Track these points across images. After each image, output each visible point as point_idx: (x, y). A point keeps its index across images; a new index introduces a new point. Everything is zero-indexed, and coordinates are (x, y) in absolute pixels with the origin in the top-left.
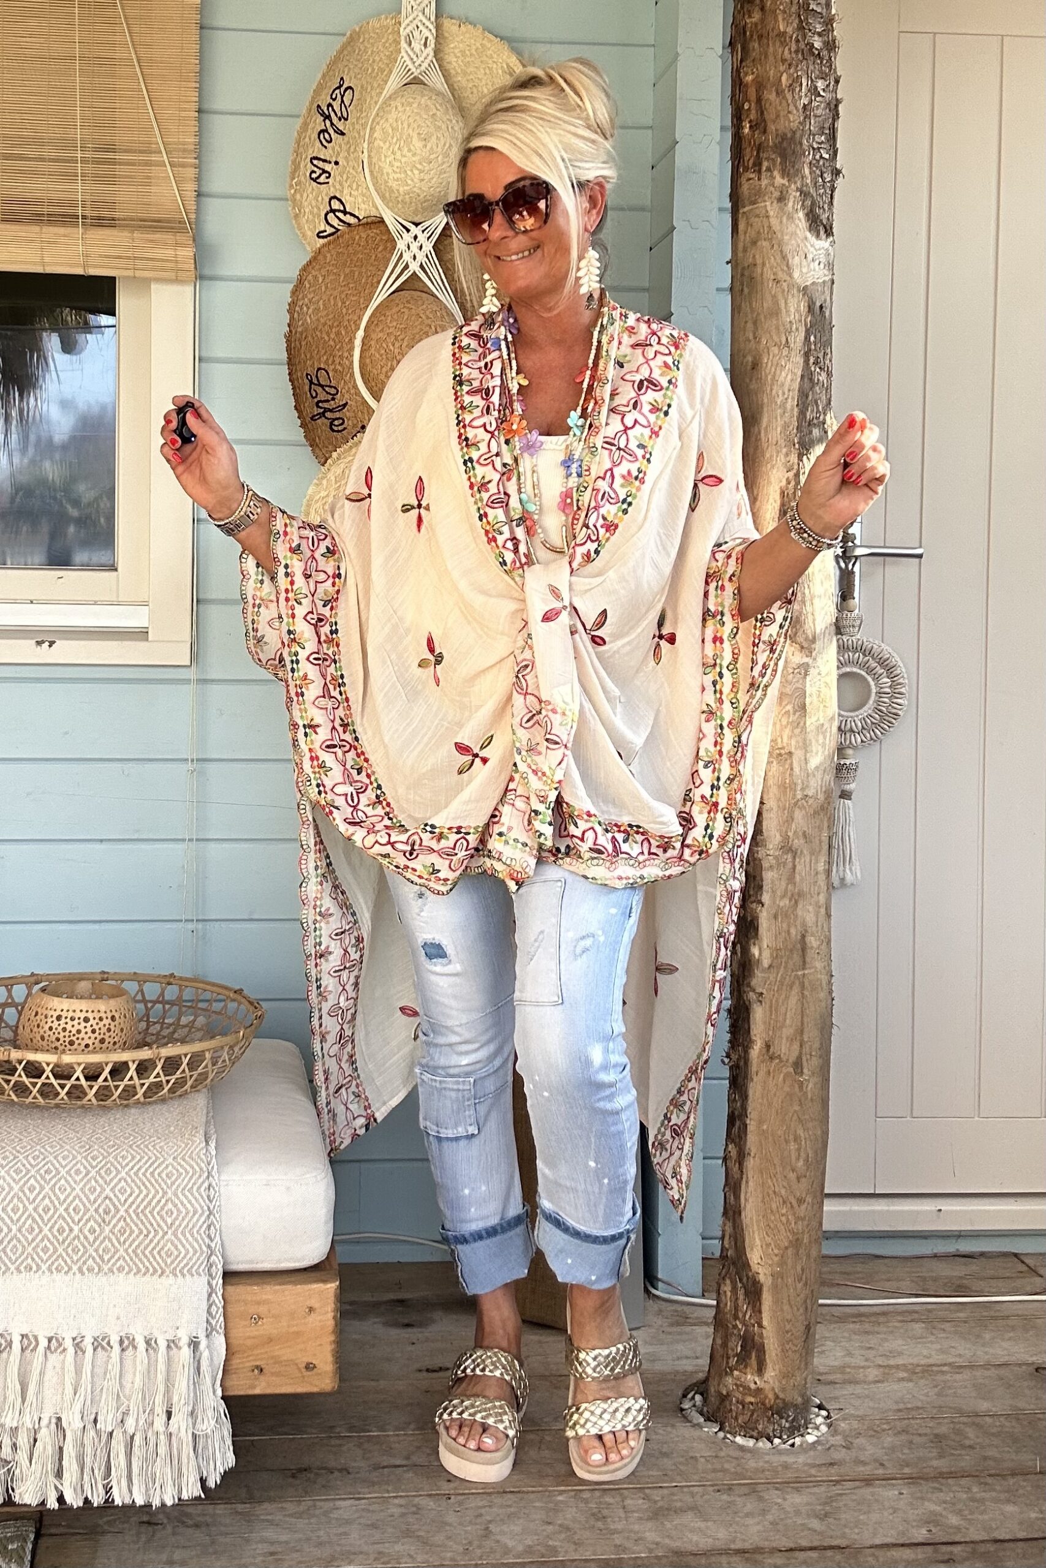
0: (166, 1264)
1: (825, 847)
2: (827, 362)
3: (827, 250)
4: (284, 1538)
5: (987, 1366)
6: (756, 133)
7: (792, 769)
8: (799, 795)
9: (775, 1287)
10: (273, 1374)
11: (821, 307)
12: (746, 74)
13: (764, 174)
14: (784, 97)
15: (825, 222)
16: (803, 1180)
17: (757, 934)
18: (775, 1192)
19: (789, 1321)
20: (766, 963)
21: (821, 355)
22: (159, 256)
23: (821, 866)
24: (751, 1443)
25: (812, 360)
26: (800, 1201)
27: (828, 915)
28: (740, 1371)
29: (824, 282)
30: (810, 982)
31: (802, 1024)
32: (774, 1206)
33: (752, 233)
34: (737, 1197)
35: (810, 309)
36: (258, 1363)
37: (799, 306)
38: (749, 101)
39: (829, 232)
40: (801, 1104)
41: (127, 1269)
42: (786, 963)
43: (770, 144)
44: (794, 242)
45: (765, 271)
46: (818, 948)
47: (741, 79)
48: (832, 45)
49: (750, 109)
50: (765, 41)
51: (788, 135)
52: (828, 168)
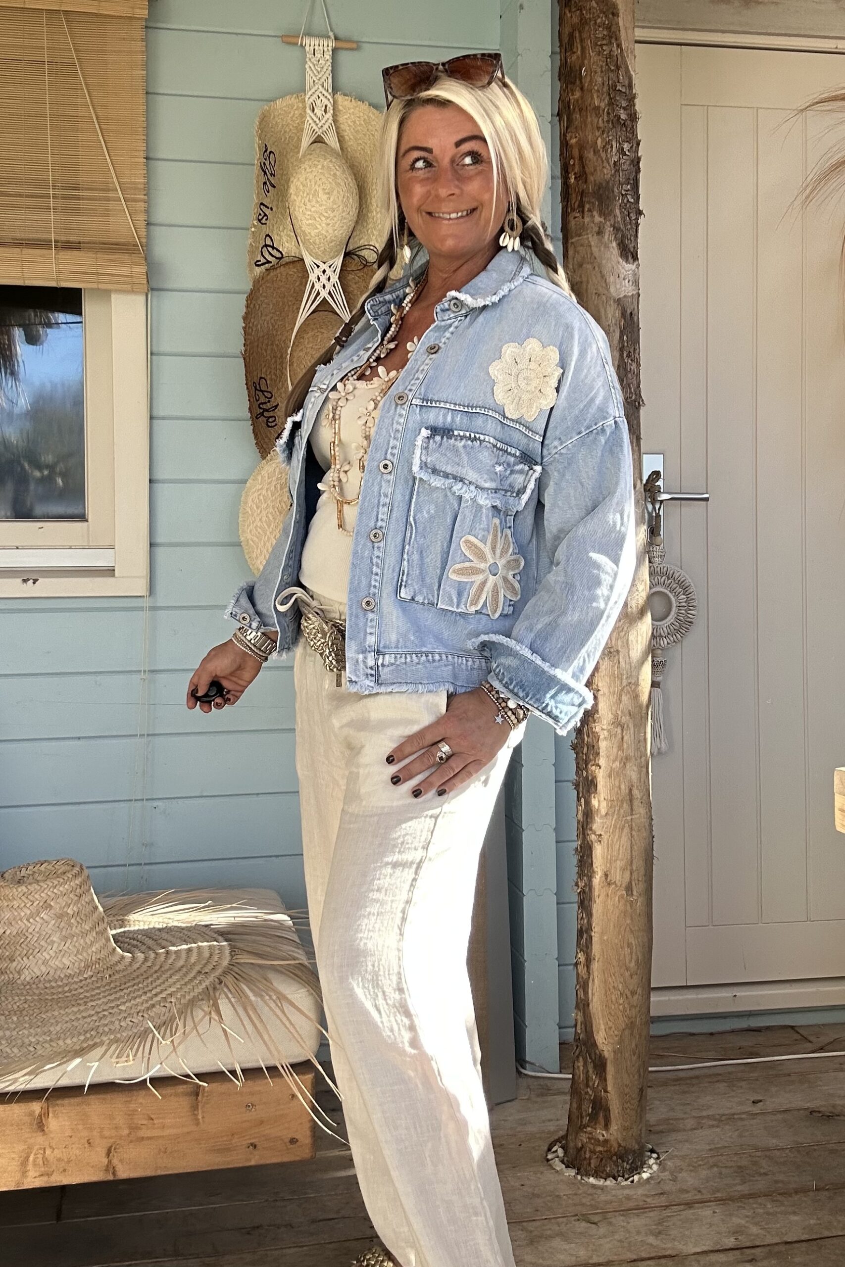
2: (637, 355)
3: (634, 271)
6: (580, 182)
7: (619, 663)
8: (625, 682)
9: (616, 1059)
11: (631, 314)
12: (571, 138)
13: (586, 214)
14: (600, 156)
15: (632, 249)
16: (635, 977)
17: (596, 789)
19: (627, 1086)
20: (603, 811)
21: (632, 350)
22: (119, 272)
23: (642, 736)
24: (601, 1182)
25: (625, 355)
26: (633, 993)
28: (592, 1127)
29: (633, 295)
30: (636, 825)
31: (631, 857)
32: (614, 998)
33: (579, 257)
34: (586, 993)
35: (623, 314)
37: (614, 313)
38: (574, 159)
39: (635, 258)
40: (632, 919)
42: (619, 810)
43: (590, 191)
44: (609, 265)
45: (589, 286)
46: (642, 798)
47: (567, 142)
48: (633, 117)
49: (574, 164)
50: (584, 113)
51: (604, 184)
52: (632, 209)
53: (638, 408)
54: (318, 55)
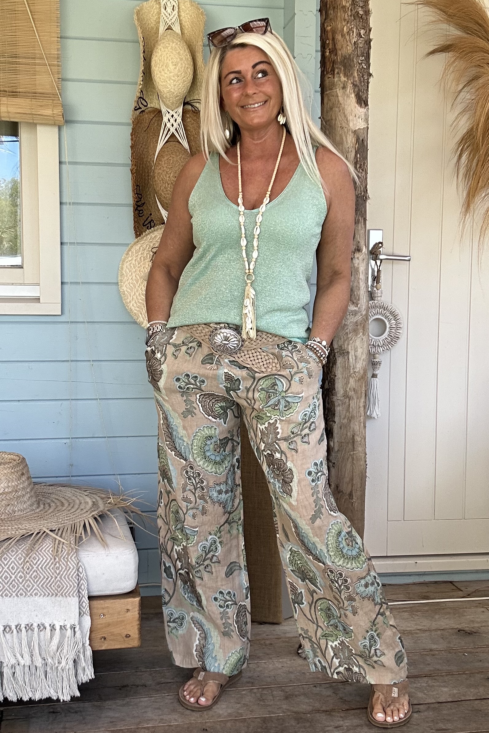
0: (58, 591)
1: (363, 395)
2: (365, 167)
3: (365, 113)
4: (117, 715)
5: (436, 630)
6: (332, 55)
7: (349, 359)
8: (352, 370)
10: (110, 640)
11: (363, 140)
13: (336, 76)
14: (346, 38)
15: (364, 99)
17: (332, 436)
20: (336, 449)
21: (362, 164)
22: (44, 114)
23: (362, 404)
25: (358, 167)
27: (365, 427)
29: (364, 128)
30: (356, 457)
31: (353, 476)
33: (330, 104)
35: (358, 140)
36: (103, 635)
37: (352, 140)
38: (329, 40)
39: (366, 104)
40: (352, 513)
41: (39, 594)
42: (345, 448)
43: (339, 61)
44: (349, 109)
45: (336, 122)
46: (360, 441)
47: (325, 29)
48: (367, 13)
49: (329, 43)
50: (336, 10)
51: (347, 57)
52: (365, 73)
53: (365, 200)
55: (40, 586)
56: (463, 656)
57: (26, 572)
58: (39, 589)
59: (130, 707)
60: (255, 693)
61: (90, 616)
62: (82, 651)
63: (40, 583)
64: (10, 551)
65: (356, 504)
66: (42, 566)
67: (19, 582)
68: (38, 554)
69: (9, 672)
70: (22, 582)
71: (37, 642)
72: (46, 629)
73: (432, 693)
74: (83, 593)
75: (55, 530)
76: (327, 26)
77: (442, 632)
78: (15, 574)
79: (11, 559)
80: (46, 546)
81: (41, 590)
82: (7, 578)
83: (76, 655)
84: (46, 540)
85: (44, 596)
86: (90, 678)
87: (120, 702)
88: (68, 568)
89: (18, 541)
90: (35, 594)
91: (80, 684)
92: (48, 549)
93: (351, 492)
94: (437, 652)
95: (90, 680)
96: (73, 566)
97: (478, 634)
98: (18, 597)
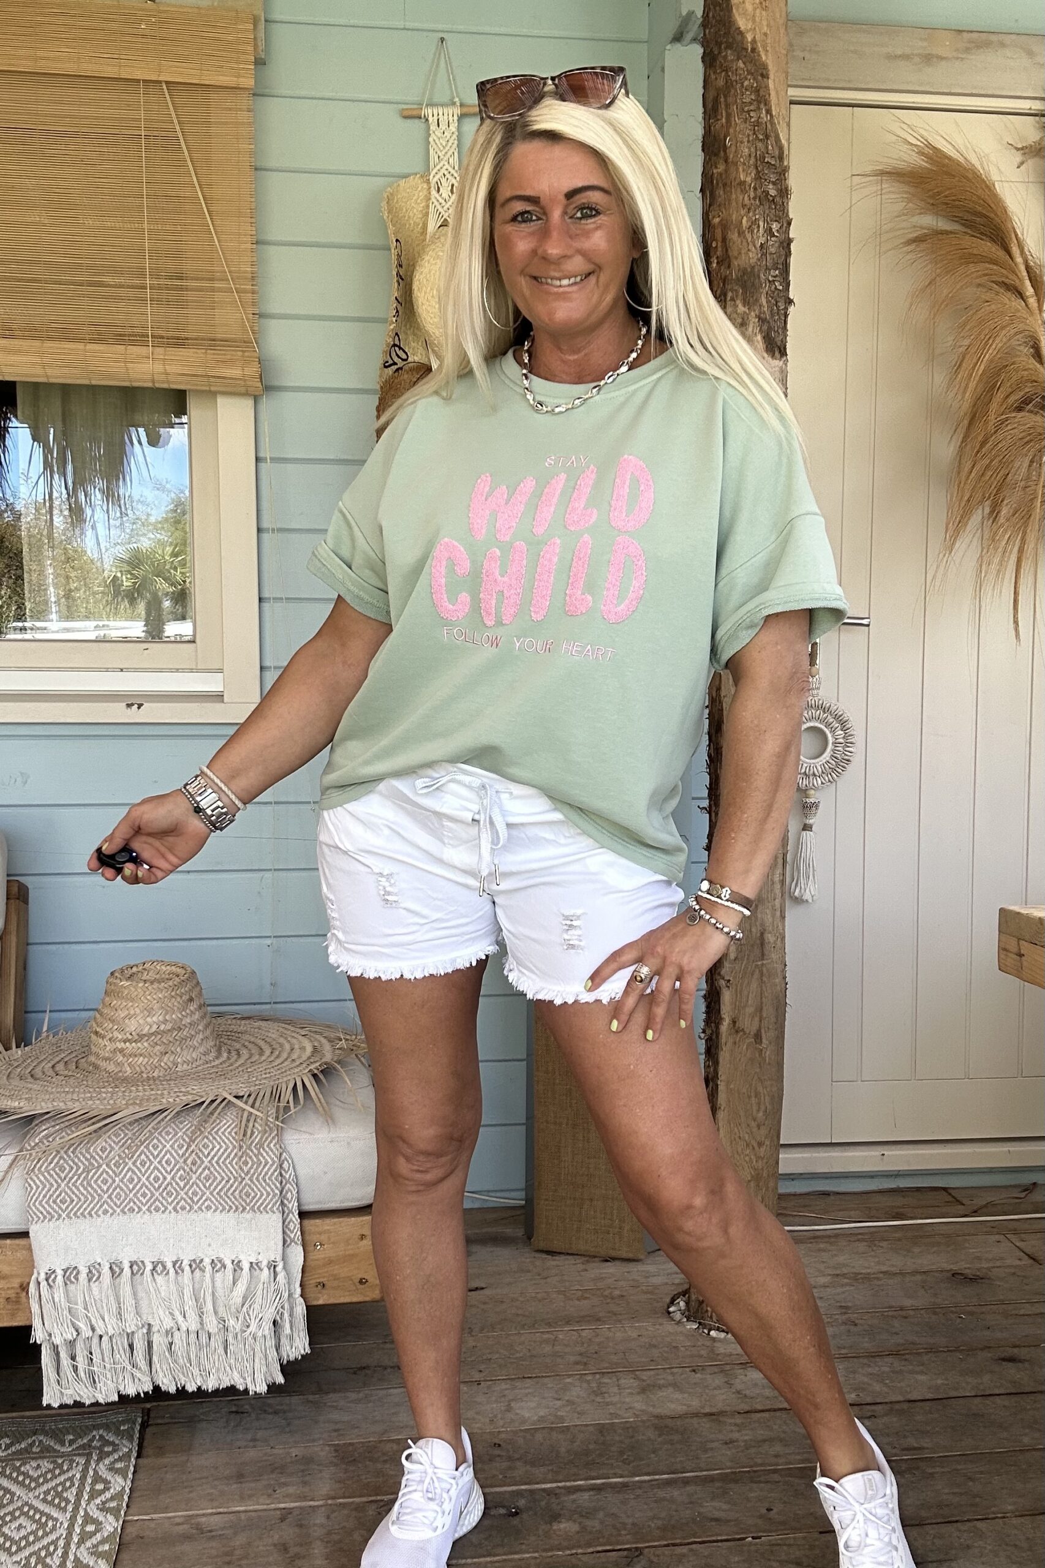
0: (246, 1202)
1: (780, 861)
3: (782, 367)
4: (346, 1418)
5: (914, 1273)
6: (722, 267)
10: (333, 1288)
13: (729, 303)
14: (745, 237)
15: (779, 343)
16: (762, 1128)
18: (740, 1137)
22: (228, 375)
23: (776, 879)
26: (760, 1145)
27: (783, 917)
30: (768, 970)
31: (762, 1003)
32: (740, 1150)
36: (321, 1280)
38: (716, 240)
39: (783, 353)
40: (760, 1067)
41: (213, 1208)
42: (748, 955)
43: (735, 278)
46: (775, 942)
47: (709, 221)
48: (784, 192)
49: (716, 247)
50: (728, 189)
51: (749, 270)
52: (781, 297)
54: (443, 126)
55: (215, 1193)
56: (959, 1320)
57: (192, 1171)
58: (213, 1199)
59: (369, 1405)
60: (588, 1382)
61: (304, 1246)
62: (286, 1306)
63: (214, 1190)
64: (163, 1134)
65: (768, 1053)
66: (219, 1159)
67: (180, 1187)
68: (211, 1138)
69: (162, 1342)
70: (184, 1187)
71: (210, 1291)
72: (225, 1268)
73: (899, 1385)
74: (290, 1206)
75: (243, 1096)
76: (714, 217)
77: (924, 1277)
78: (173, 1173)
79: (165, 1146)
80: (225, 1124)
81: (217, 1200)
82: (159, 1179)
83: (278, 1313)
84: (226, 1114)
85: (221, 1211)
86: (303, 1352)
87: (353, 1396)
88: (263, 1163)
89: (178, 1113)
90: (206, 1208)
91: (285, 1362)
92: (229, 1130)
93: (759, 1031)
94: (912, 1313)
95: (302, 1356)
96: (272, 1159)
97: (986, 1281)
98: (177, 1212)
